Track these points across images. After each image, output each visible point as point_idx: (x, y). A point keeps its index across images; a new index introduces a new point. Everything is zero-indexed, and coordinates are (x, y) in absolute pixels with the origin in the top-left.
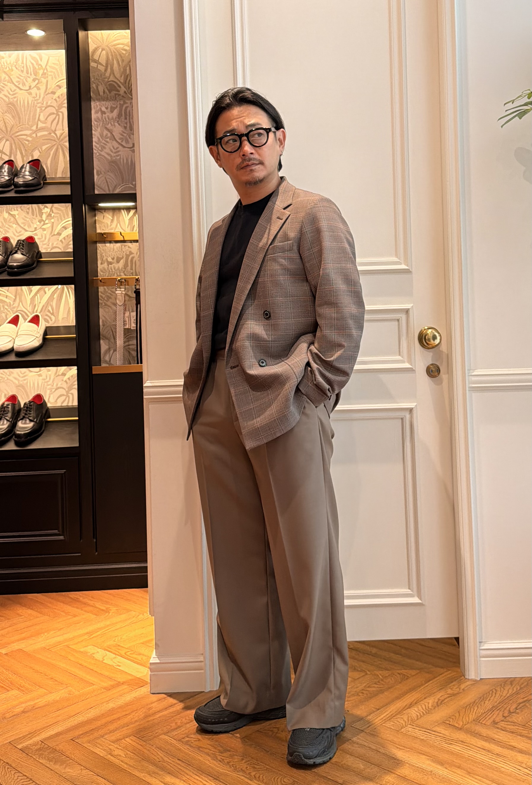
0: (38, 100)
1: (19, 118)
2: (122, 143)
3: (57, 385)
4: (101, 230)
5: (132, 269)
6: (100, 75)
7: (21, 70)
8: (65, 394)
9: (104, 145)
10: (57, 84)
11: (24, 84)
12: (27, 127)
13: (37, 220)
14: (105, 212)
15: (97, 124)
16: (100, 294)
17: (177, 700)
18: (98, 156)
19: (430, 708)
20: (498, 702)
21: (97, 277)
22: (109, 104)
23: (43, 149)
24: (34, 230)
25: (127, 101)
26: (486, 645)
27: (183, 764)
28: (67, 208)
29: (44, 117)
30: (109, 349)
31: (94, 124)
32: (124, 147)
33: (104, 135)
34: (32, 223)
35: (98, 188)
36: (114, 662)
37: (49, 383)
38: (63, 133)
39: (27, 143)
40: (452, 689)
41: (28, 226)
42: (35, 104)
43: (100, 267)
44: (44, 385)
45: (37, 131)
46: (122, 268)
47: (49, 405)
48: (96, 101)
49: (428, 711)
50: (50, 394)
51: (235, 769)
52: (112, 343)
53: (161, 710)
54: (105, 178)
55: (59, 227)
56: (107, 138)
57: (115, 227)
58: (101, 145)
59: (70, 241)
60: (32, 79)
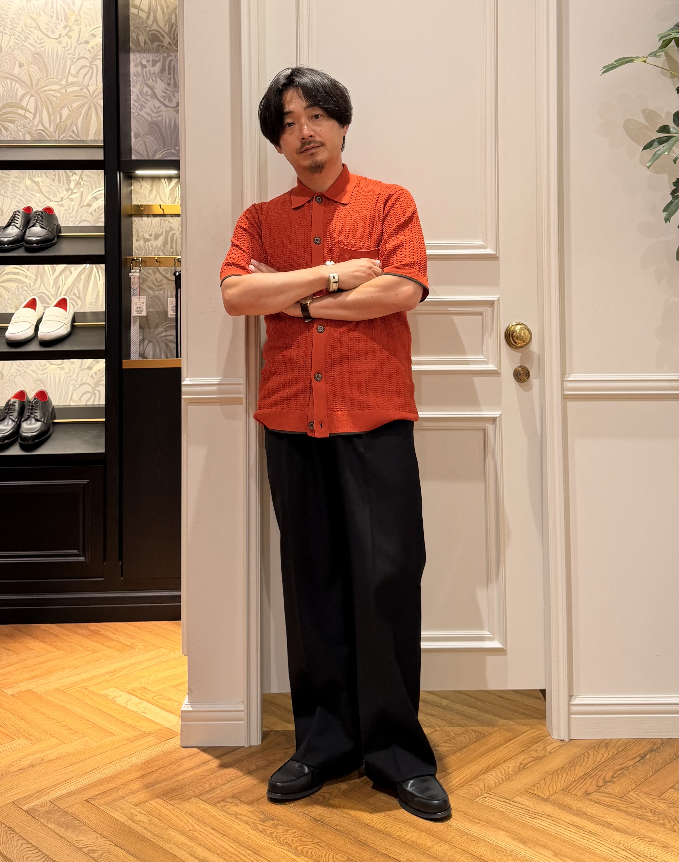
0: (69, 50)
1: (47, 71)
2: (165, 102)
3: (82, 380)
4: (137, 201)
5: (172, 248)
6: (141, 23)
7: (51, 16)
8: (91, 391)
9: (144, 104)
10: (92, 32)
11: (53, 32)
12: (56, 81)
13: (64, 189)
14: (142, 181)
15: (136, 80)
17: (213, 755)
18: (136, 116)
19: (510, 773)
20: (591, 768)
21: (132, 256)
22: (151, 56)
23: (73, 108)
24: (59, 200)
25: (172, 54)
26: (579, 699)
27: (217, 834)
28: (99, 175)
29: (75, 71)
30: (143, 341)
31: (133, 78)
32: (167, 106)
33: (144, 93)
34: (58, 192)
35: (136, 154)
36: (139, 709)
37: (72, 378)
38: (97, 89)
39: (55, 99)
40: (536, 751)
41: (52, 196)
42: (66, 55)
43: (135, 244)
44: (67, 380)
45: (67, 86)
46: (161, 246)
48: (136, 53)
49: (508, 778)
50: (73, 391)
51: (280, 843)
52: (147, 333)
53: (193, 768)
54: (144, 142)
55: (89, 198)
56: (148, 96)
57: (153, 198)
58: (141, 104)
59: (101, 215)
60: (63, 25)
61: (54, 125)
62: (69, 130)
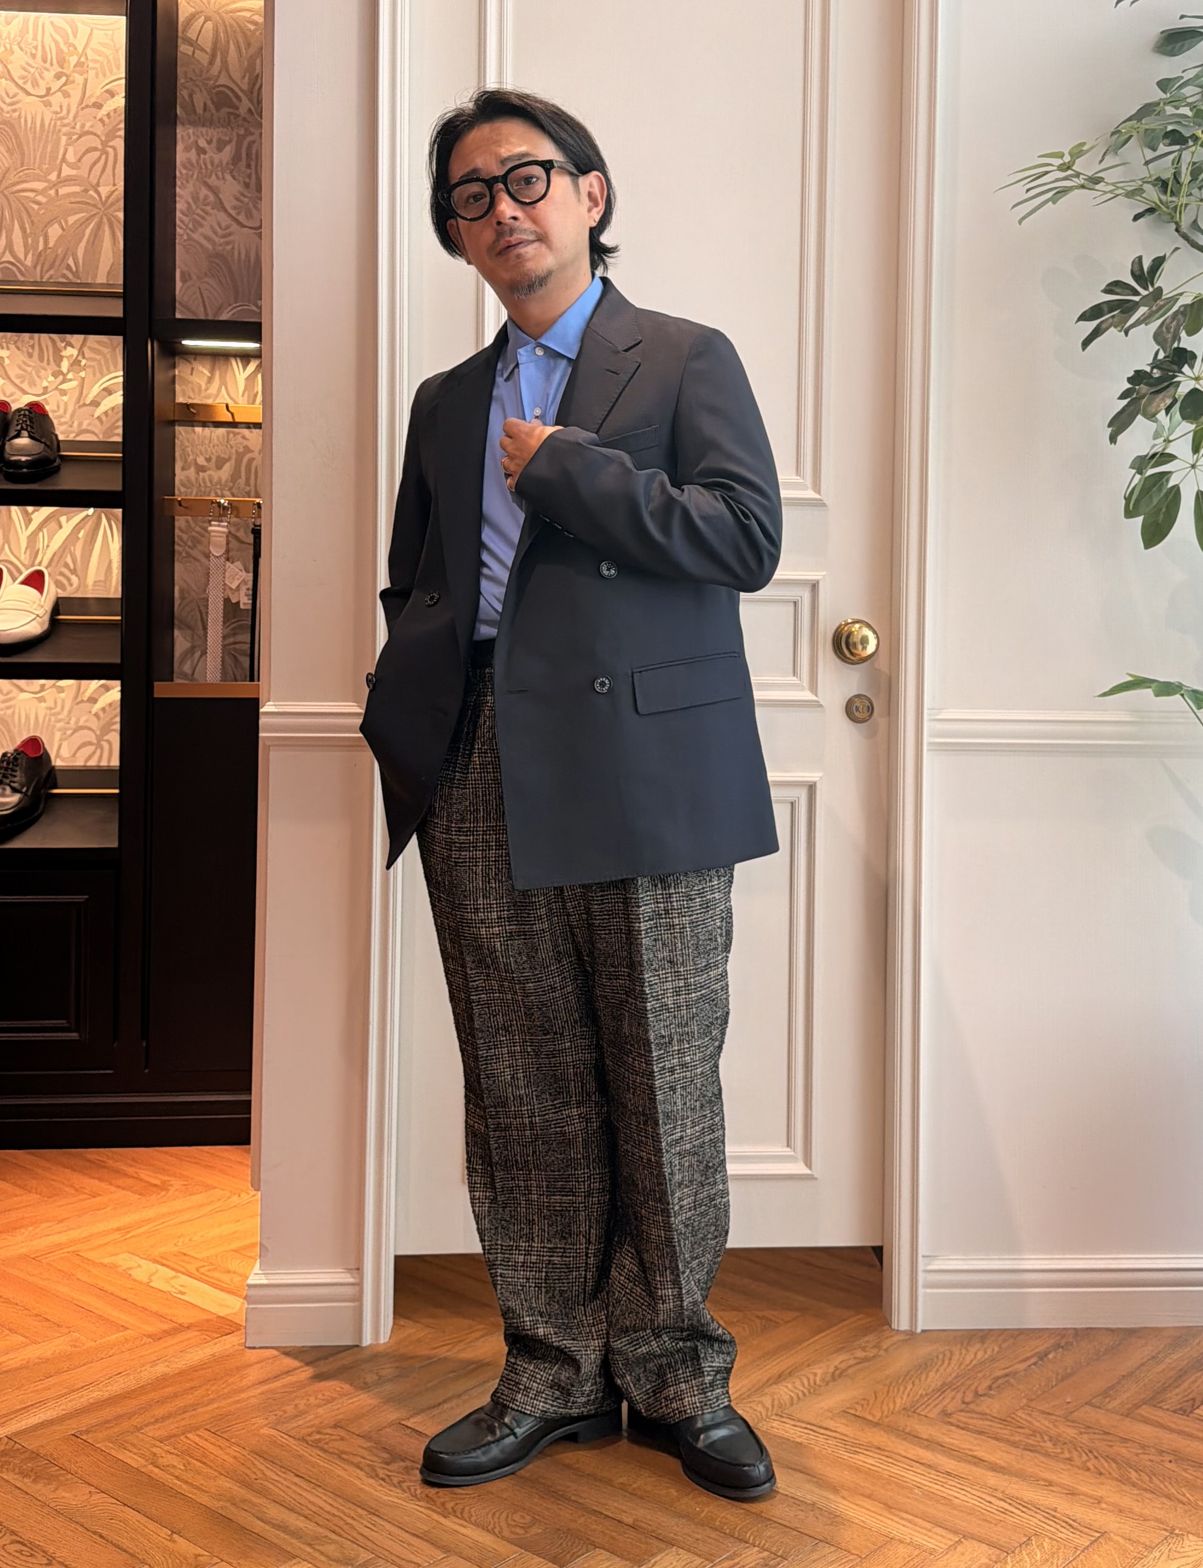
0: (63, 118)
1: (23, 154)
2: (238, 217)
3: (78, 721)
4: (185, 396)
5: (247, 483)
6: (197, 71)
7: (32, 53)
8: (95, 741)
9: (200, 219)
10: (107, 87)
11: (35, 84)
12: (39, 174)
13: (50, 372)
14: (195, 359)
15: (187, 174)
16: (177, 531)
17: (301, 1361)
18: (185, 240)
19: (818, 1382)
20: (954, 1375)
21: (174, 495)
22: (215, 133)
23: (70, 224)
24: (41, 392)
25: (252, 130)
26: (937, 1262)
28: (113, 346)
29: (75, 154)
30: (192, 650)
31: (181, 173)
32: (243, 226)
33: (201, 198)
34: (39, 377)
35: (183, 309)
36: (173, 1287)
37: (60, 717)
38: (115, 191)
39: (36, 207)
40: (863, 1348)
41: (29, 384)
42: (58, 128)
43: (180, 475)
44: (50, 720)
45: (59, 183)
46: (226, 482)
47: (58, 763)
48: (188, 126)
49: (814, 1390)
50: (61, 740)
52: (199, 637)
53: (266, 1381)
54: (200, 289)
55: (96, 389)
56: (207, 205)
57: (215, 392)
58: (194, 220)
59: (117, 421)
60: (53, 73)
61: (33, 255)
62: (60, 265)
